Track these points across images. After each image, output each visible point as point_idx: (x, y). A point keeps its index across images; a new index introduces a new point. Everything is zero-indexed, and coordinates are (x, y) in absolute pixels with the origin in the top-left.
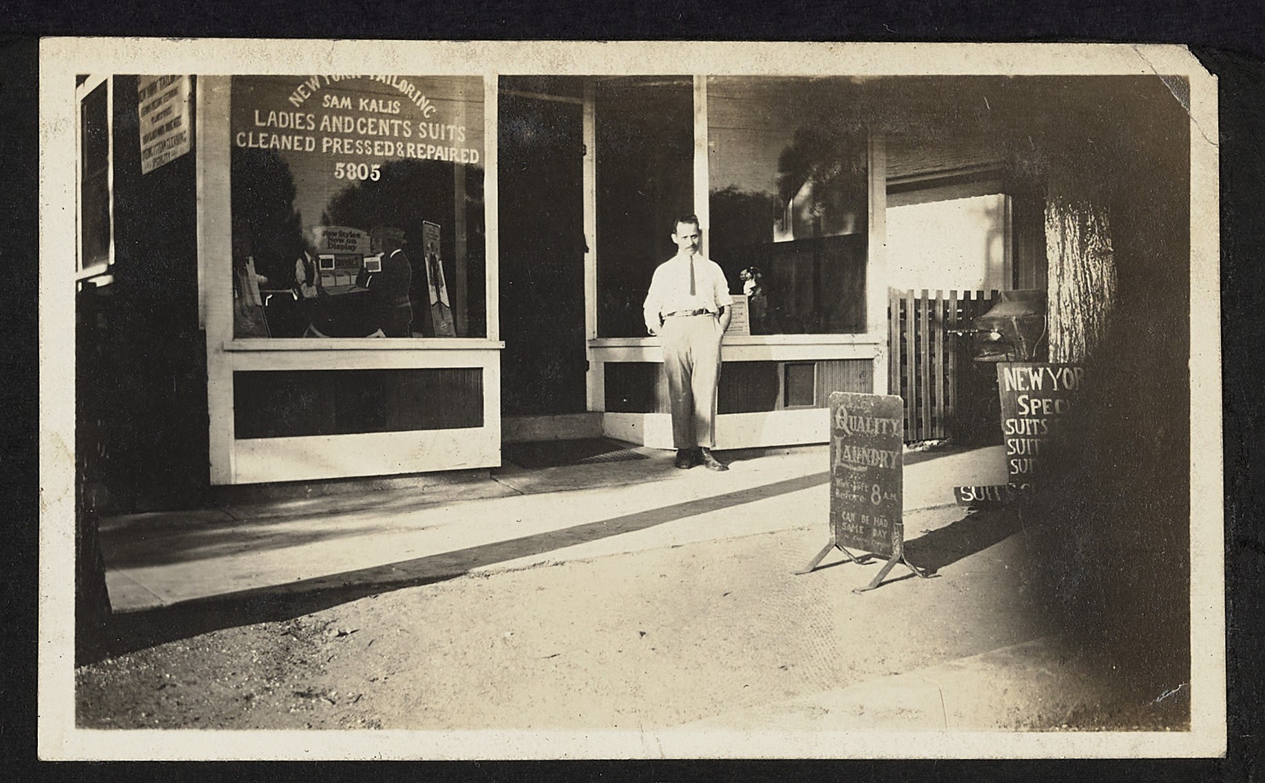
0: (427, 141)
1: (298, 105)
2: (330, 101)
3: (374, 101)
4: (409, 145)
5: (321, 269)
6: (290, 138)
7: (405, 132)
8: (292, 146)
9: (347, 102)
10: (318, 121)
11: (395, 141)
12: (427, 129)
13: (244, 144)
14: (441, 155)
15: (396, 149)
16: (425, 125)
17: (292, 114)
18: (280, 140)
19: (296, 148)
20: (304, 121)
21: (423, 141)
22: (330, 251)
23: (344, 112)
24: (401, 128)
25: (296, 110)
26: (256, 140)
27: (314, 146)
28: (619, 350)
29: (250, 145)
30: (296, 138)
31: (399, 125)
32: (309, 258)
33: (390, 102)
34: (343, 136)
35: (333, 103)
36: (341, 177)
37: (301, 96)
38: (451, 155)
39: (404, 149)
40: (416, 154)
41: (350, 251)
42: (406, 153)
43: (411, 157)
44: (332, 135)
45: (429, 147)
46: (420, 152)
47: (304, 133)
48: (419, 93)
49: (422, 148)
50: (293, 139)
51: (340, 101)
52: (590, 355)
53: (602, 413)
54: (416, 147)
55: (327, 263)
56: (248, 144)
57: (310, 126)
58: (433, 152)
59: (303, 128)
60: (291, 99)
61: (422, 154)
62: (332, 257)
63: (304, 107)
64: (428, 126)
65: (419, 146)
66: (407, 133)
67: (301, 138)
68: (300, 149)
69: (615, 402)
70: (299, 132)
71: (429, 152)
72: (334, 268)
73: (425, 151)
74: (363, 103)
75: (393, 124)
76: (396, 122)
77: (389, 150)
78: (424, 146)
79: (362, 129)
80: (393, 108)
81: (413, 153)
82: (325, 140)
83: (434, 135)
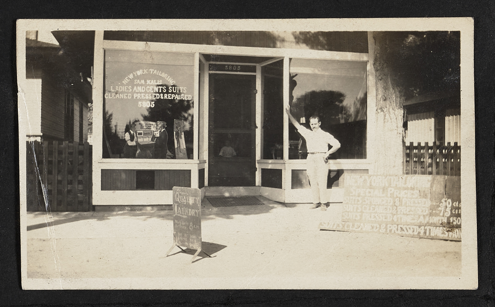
0: (172, 93)
1: (126, 84)
2: (137, 82)
3: (152, 81)
4: (165, 95)
5: (138, 136)
6: (123, 94)
7: (163, 91)
8: (124, 97)
9: (143, 82)
10: (132, 88)
11: (160, 93)
12: (172, 89)
13: (107, 97)
14: (177, 97)
15: (160, 96)
16: (171, 88)
17: (124, 87)
18: (119, 96)
19: (125, 98)
20: (128, 89)
21: (170, 93)
22: (141, 130)
23: (142, 85)
24: (162, 89)
25: (125, 86)
26: (111, 96)
27: (131, 97)
28: (271, 164)
29: (109, 98)
30: (125, 94)
31: (161, 88)
32: (132, 132)
33: (158, 81)
34: (141, 93)
35: (138, 82)
36: (140, 106)
37: (127, 81)
38: (181, 97)
39: (163, 96)
40: (168, 97)
41: (149, 130)
42: (164, 98)
43: (166, 99)
44: (137, 93)
45: (173, 95)
46: (169, 97)
47: (128, 93)
48: (169, 77)
49: (170, 96)
50: (124, 95)
51: (140, 81)
52: (257, 166)
53: (260, 186)
54: (168, 95)
55: (140, 134)
56: (108, 97)
57: (130, 90)
58: (174, 97)
59: (127, 91)
60: (123, 82)
61: (170, 98)
62: (142, 132)
63: (128, 85)
64: (172, 88)
65: (169, 95)
66: (165, 90)
67: (127, 94)
68: (126, 98)
69: (265, 183)
70: (126, 93)
71: (173, 97)
72: (143, 135)
73: (171, 97)
74: (148, 82)
75: (159, 88)
76: (160, 87)
77: (158, 97)
78: (171, 95)
79: (148, 90)
80: (159, 83)
81: (167, 97)
82: (135, 94)
83: (175, 91)
